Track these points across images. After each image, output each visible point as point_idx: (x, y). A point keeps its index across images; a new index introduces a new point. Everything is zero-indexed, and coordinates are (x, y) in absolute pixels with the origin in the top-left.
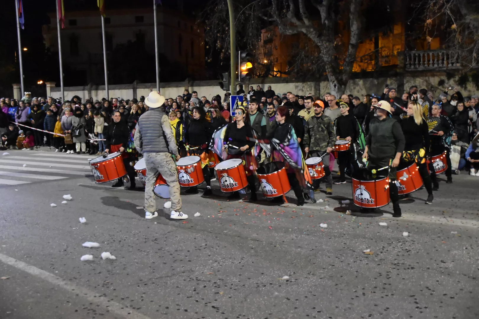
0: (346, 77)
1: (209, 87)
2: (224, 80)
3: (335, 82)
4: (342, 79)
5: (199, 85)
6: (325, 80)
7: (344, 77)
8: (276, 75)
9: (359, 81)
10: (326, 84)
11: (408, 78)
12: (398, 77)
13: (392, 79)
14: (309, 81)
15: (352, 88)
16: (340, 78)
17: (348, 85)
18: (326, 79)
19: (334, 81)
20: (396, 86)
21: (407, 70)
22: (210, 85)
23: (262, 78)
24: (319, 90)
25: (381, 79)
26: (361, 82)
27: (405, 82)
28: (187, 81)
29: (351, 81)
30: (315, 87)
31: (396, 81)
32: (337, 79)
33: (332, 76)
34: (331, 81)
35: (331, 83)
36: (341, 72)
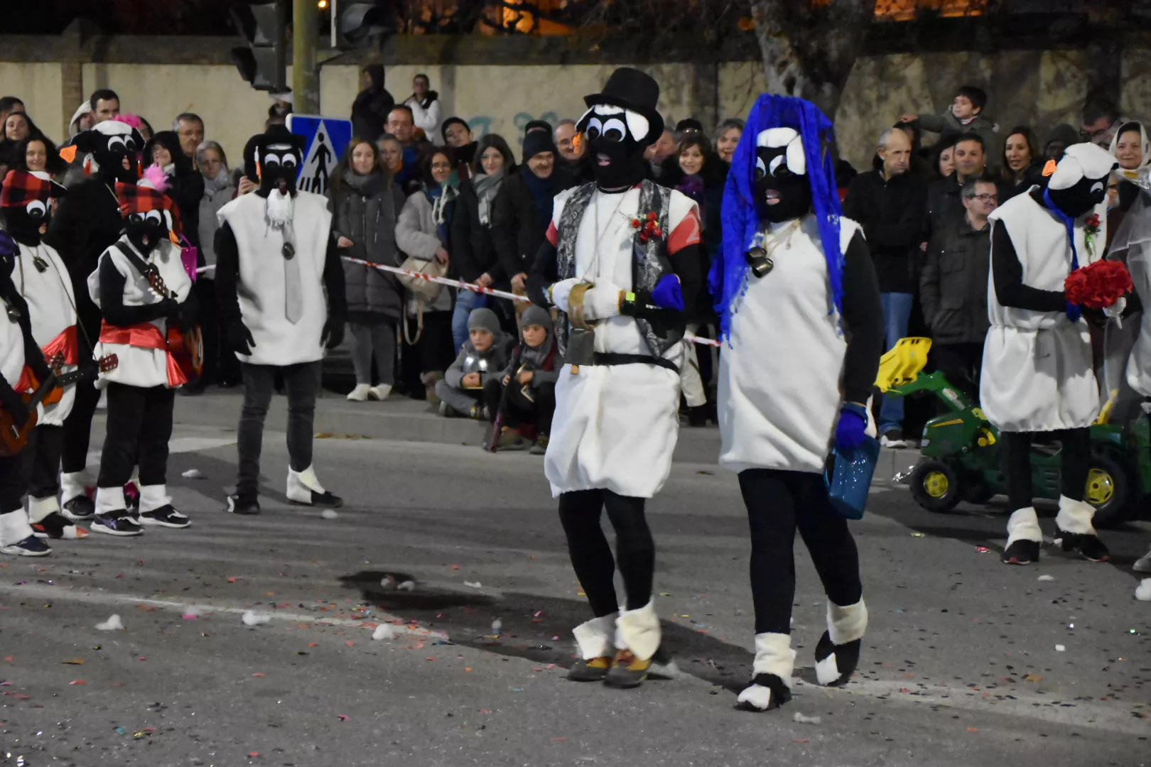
0: (843, 41)
1: (184, 68)
2: (260, 38)
3: (792, 66)
4: (822, 54)
5: (137, 58)
6: (740, 58)
7: (835, 45)
8: (512, 24)
9: (906, 66)
10: (749, 75)
11: (1139, 51)
12: (1094, 49)
13: (1065, 57)
14: (670, 60)
15: (872, 95)
16: (813, 44)
17: (851, 80)
18: (750, 52)
19: (784, 64)
20: (1079, 91)
21: (1139, 12)
22: (187, 61)
23: (446, 37)
24: (716, 103)
25: (1010, 59)
26: (913, 70)
27: (1125, 73)
28: (72, 35)
29: (870, 65)
30: (696, 90)
31: (1080, 66)
32: (799, 51)
33: (778, 35)
34: (773, 59)
35: (772, 71)
36: (818, 21)
